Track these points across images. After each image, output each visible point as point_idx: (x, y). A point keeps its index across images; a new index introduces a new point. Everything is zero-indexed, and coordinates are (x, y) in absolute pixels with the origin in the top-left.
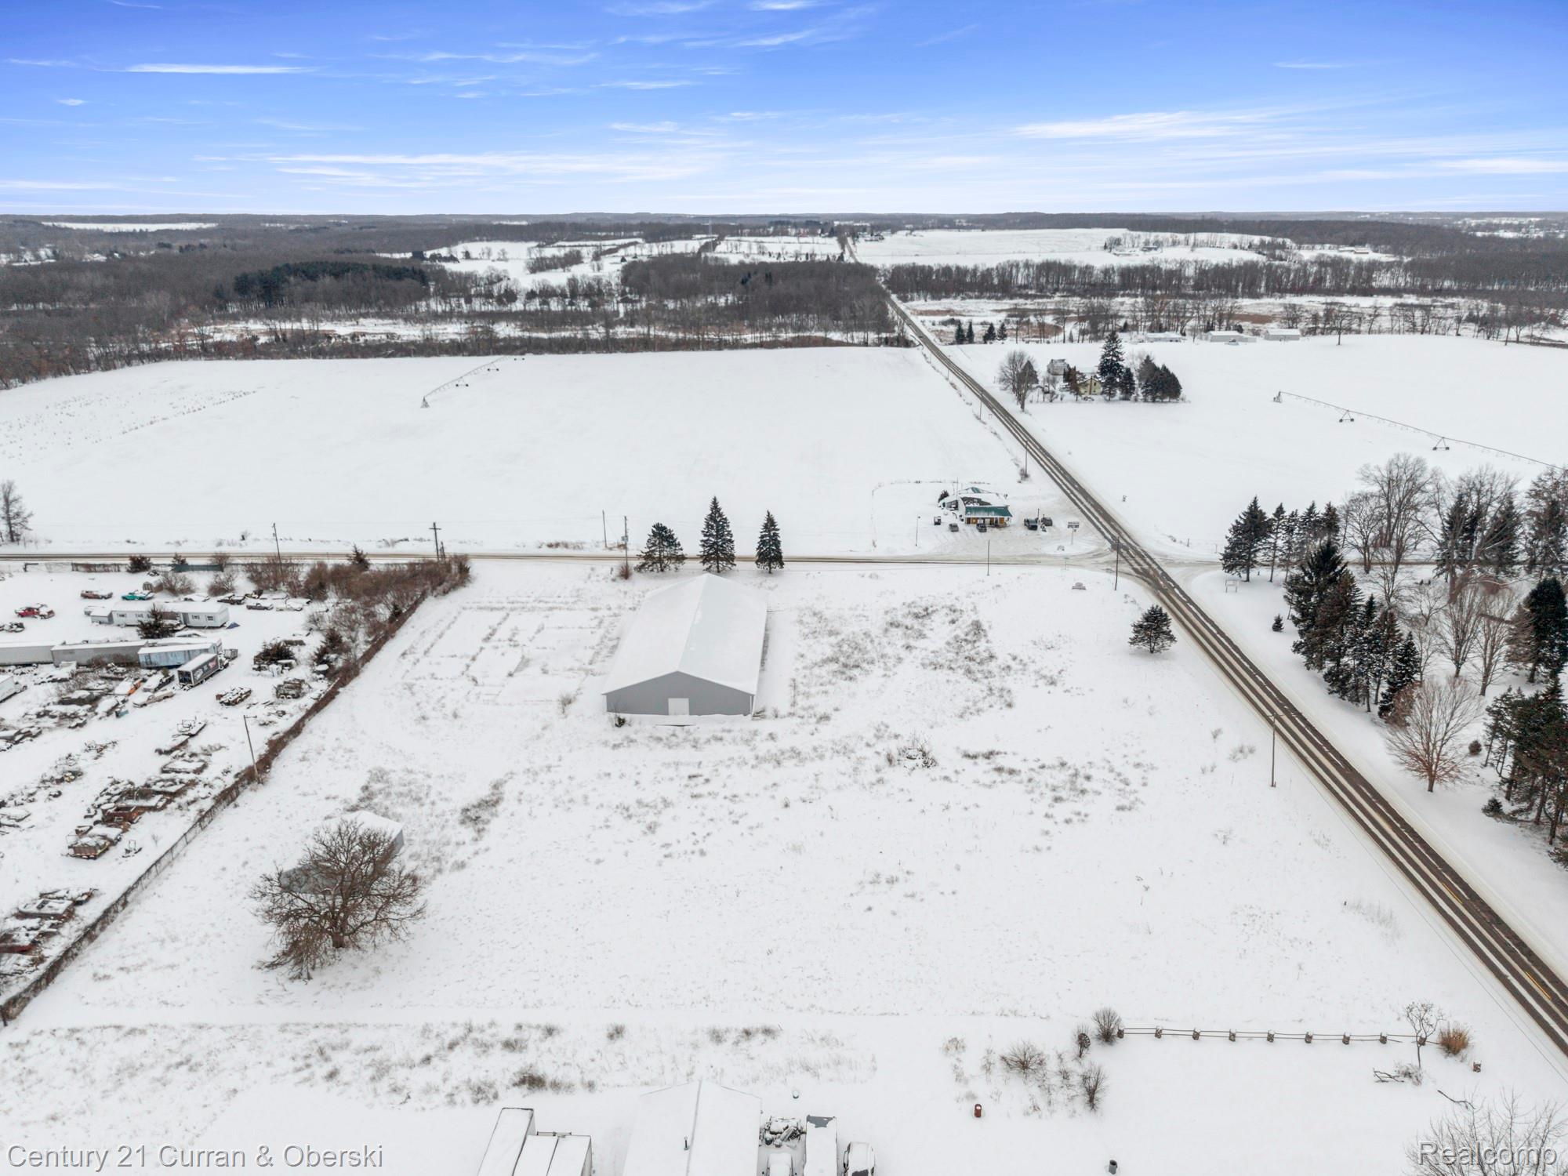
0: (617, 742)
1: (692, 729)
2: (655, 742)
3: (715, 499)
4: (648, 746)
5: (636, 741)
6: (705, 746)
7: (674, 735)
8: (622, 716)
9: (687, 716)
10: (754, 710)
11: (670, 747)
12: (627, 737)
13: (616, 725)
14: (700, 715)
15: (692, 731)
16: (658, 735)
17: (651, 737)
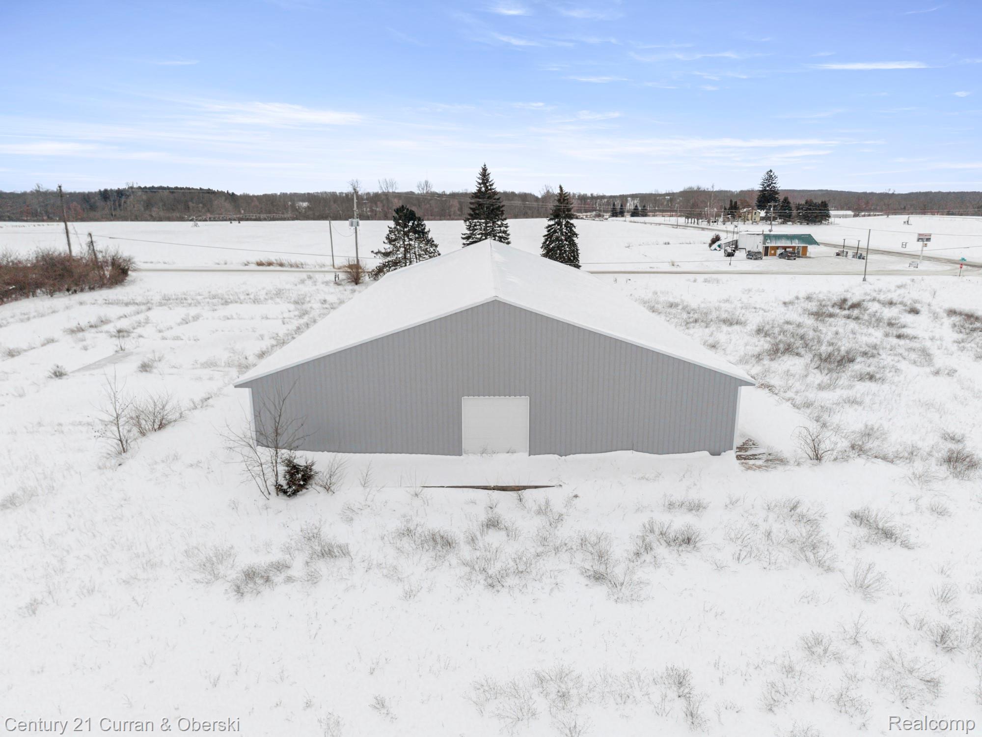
0: (261, 560)
1: (557, 498)
2: (427, 557)
3: (485, 170)
4: (394, 574)
5: (344, 552)
6: (641, 574)
7: (493, 524)
8: (302, 458)
9: (523, 456)
10: (738, 441)
11: (494, 583)
12: (312, 537)
13: (279, 489)
14: (563, 453)
15: (558, 506)
16: (435, 523)
17: (408, 532)
